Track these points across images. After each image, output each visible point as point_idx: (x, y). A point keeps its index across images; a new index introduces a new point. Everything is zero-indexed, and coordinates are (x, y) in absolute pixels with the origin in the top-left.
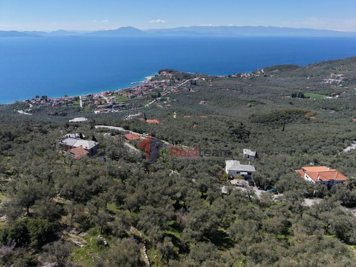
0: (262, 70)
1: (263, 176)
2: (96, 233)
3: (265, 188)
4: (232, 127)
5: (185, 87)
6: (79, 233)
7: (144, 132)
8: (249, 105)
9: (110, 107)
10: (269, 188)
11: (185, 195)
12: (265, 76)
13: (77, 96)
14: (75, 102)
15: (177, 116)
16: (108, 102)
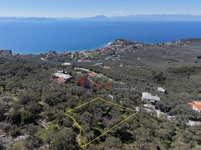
0: (179, 41)
1: (164, 104)
2: (56, 123)
3: (165, 111)
4: (154, 74)
5: (129, 49)
6: (47, 122)
7: (100, 73)
8: (168, 61)
9: (87, 59)
10: (167, 111)
11: (112, 109)
12: (180, 45)
13: (70, 52)
14: (69, 55)
15: (122, 66)
16: (86, 56)
